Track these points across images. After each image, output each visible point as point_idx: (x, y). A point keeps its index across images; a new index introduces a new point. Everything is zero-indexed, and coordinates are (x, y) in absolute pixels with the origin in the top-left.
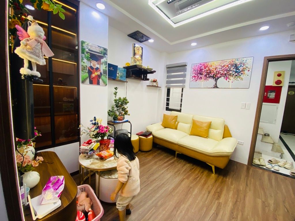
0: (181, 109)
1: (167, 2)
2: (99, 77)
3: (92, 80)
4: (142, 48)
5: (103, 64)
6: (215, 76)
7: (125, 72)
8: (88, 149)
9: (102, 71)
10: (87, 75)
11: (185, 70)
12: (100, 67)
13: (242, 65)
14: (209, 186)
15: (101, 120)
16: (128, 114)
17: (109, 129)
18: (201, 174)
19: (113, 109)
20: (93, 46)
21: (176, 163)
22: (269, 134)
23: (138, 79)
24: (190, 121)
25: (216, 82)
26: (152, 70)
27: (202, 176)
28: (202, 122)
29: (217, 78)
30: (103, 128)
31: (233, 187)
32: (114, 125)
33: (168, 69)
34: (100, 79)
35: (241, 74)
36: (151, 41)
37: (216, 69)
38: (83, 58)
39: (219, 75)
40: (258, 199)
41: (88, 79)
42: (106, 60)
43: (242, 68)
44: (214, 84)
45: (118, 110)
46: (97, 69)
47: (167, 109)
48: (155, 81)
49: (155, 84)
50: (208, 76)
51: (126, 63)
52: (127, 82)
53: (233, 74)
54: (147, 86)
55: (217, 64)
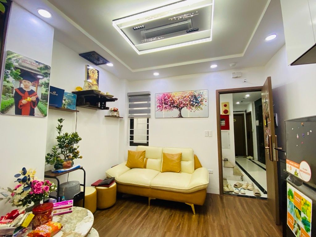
0: (148, 142)
1: (133, 28)
2: (34, 104)
3: (21, 108)
4: (98, 72)
5: (41, 86)
6: (178, 106)
7: (75, 98)
8: (11, 227)
9: (40, 96)
10: (12, 100)
11: (149, 100)
12: (37, 90)
13: (200, 97)
14: (194, 233)
15: (35, 172)
16: (79, 156)
17: (51, 185)
18: (182, 220)
19: (55, 152)
20: (27, 61)
21: (151, 214)
22: (227, 159)
23: (93, 107)
24: (160, 155)
25: (181, 112)
26: (113, 98)
27: (184, 221)
28: (173, 155)
29: (180, 108)
30: (39, 185)
31: (215, 224)
32: (57, 177)
33: (130, 97)
34: (35, 107)
35: (201, 104)
36: (110, 65)
37: (178, 99)
38: (7, 75)
39: (182, 105)
40: (241, 230)
41: (14, 107)
42: (47, 82)
43: (200, 99)
44: (179, 114)
45: (63, 153)
46: (31, 93)
47: (132, 144)
48: (115, 111)
49: (115, 114)
50: (172, 106)
51: (76, 87)
52: (79, 111)
53: (194, 105)
54: (105, 116)
55: (179, 95)
